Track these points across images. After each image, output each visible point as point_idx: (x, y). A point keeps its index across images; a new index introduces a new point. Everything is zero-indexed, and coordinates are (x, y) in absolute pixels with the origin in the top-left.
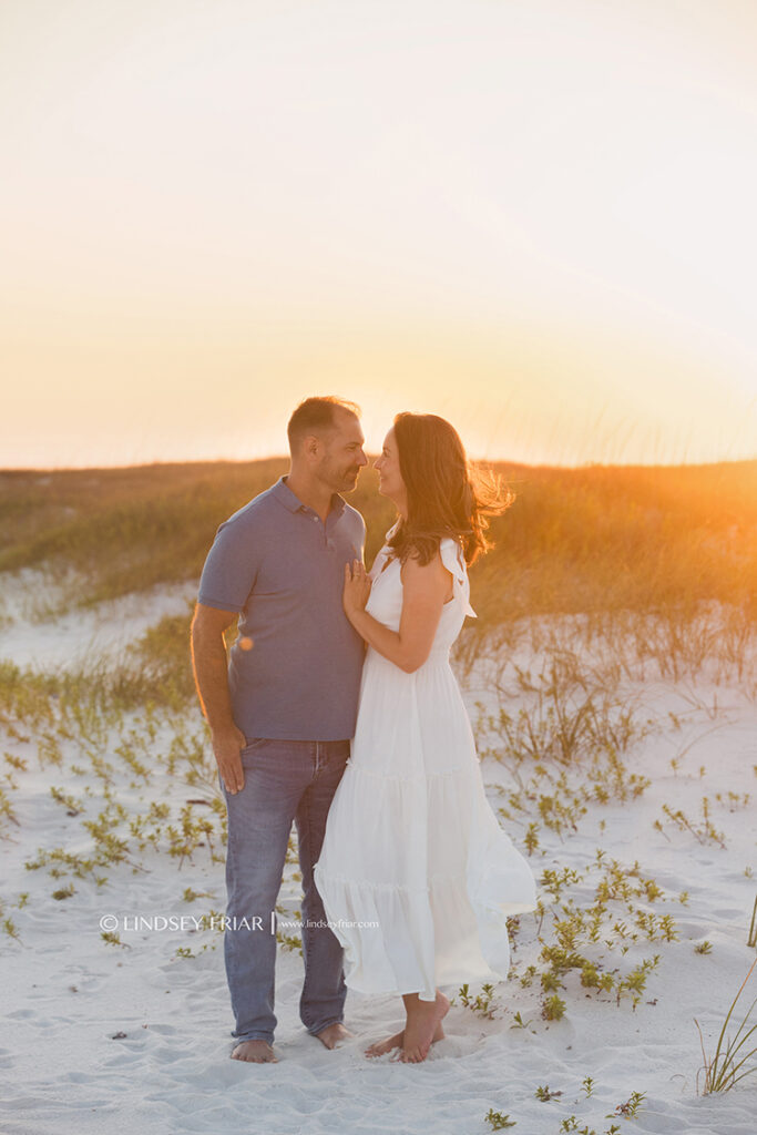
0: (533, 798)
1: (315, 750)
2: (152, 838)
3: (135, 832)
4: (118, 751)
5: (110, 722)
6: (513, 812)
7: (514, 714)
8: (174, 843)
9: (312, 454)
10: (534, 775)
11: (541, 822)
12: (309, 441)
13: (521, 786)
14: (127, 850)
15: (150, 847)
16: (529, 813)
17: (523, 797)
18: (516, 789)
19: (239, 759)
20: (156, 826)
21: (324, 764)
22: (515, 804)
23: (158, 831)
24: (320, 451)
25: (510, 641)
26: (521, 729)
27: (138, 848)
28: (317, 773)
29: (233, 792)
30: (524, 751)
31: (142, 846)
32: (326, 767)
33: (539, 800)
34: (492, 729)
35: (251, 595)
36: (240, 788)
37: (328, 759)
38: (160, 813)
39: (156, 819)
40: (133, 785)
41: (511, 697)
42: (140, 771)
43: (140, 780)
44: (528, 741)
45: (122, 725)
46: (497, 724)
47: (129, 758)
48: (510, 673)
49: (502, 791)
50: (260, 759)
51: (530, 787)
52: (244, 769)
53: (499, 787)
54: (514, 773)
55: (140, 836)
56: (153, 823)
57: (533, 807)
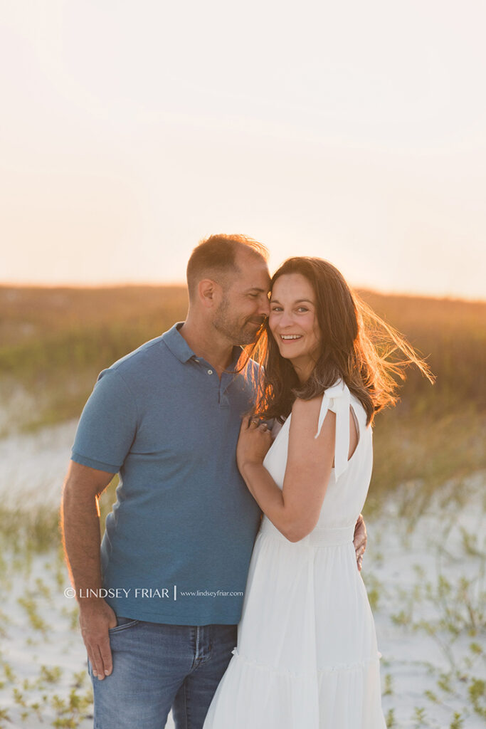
0: (464, 680)
1: (195, 636)
2: (35, 707)
3: (19, 698)
4: (21, 601)
5: (17, 566)
6: (440, 694)
7: (453, 581)
8: (61, 714)
9: (207, 299)
10: (467, 653)
11: (471, 708)
12: (204, 284)
13: (453, 664)
14: (7, 718)
15: (33, 716)
16: (458, 697)
17: (453, 678)
18: (446, 668)
19: (107, 640)
20: (45, 693)
21: (205, 653)
22: (444, 687)
23: (45, 698)
24: (217, 296)
25: (459, 498)
26: (459, 599)
27: (20, 717)
28: (197, 663)
29: (101, 677)
30: (460, 625)
31: (25, 716)
32: (207, 656)
33: (470, 684)
34: (430, 598)
35: (129, 453)
36: (107, 672)
37: (211, 646)
38: (51, 677)
39: (45, 684)
40: (29, 642)
41: (453, 561)
42: (38, 625)
43: (37, 636)
44: (465, 614)
45: (29, 572)
46: (435, 593)
47: (30, 609)
48: (455, 536)
49: (431, 670)
50: (131, 642)
51: (462, 666)
52: (113, 652)
53: (428, 665)
54: (447, 651)
55: (23, 704)
56: (41, 689)
57: (462, 690)
